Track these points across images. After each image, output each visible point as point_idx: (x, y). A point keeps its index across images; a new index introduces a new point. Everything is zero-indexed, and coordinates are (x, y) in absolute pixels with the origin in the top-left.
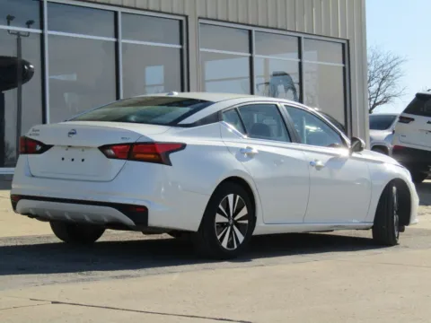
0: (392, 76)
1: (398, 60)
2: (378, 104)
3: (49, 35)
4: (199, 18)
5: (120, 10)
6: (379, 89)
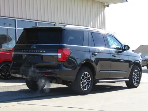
3: (18, 29)
4: (59, 23)
5: (37, 22)
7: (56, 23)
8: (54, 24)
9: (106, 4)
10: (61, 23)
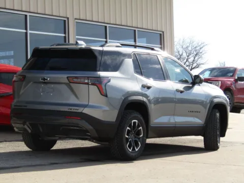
0: (201, 53)
1: (204, 44)
2: (193, 68)
4: (76, 19)
6: (194, 60)
7: (68, 18)
8: (65, 21)
10: (80, 19)
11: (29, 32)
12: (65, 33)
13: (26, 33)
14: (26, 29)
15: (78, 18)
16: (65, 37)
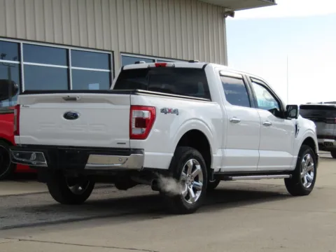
3: (25, 65)
4: (121, 52)
5: (70, 48)
7: (113, 52)
8: (109, 55)
9: (227, 10)
10: (126, 53)
11: (71, 68)
12: (110, 69)
13: (68, 70)
14: (68, 65)
15: (124, 51)
16: (110, 73)
